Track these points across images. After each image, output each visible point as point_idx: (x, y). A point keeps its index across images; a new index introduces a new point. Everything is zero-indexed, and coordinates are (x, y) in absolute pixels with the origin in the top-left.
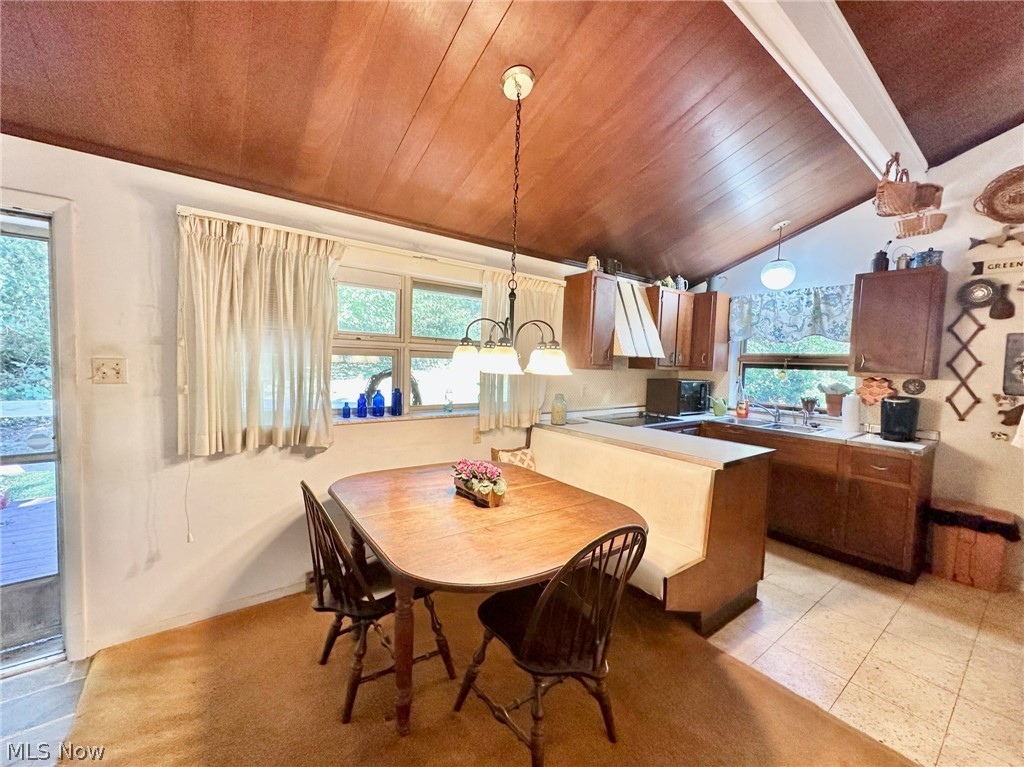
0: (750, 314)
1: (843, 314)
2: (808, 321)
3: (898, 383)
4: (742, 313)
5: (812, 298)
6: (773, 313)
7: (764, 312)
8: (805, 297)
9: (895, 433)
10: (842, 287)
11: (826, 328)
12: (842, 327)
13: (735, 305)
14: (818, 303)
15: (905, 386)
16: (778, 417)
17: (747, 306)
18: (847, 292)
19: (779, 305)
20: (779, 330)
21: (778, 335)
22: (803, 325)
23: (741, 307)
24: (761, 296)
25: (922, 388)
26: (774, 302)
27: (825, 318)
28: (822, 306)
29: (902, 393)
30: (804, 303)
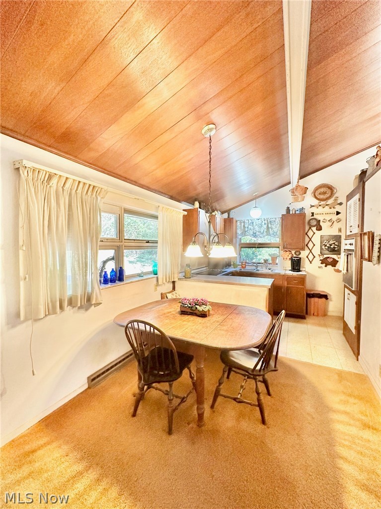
0: (244, 226)
1: (277, 228)
2: (265, 230)
3: (293, 252)
4: (241, 227)
5: (266, 222)
6: (252, 227)
7: (250, 226)
8: (264, 221)
9: (296, 269)
10: (275, 218)
11: (271, 233)
12: (276, 233)
13: (238, 223)
14: (268, 224)
15: (295, 253)
16: (257, 267)
17: (243, 224)
18: (277, 220)
19: (254, 224)
20: (255, 234)
21: (255, 235)
22: (263, 232)
23: (241, 224)
24: (248, 220)
25: (300, 253)
26: (253, 223)
27: (270, 229)
28: (269, 225)
29: (295, 256)
30: (263, 223)
